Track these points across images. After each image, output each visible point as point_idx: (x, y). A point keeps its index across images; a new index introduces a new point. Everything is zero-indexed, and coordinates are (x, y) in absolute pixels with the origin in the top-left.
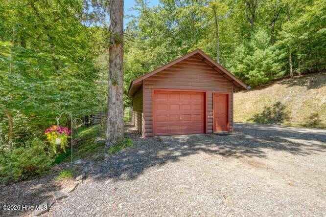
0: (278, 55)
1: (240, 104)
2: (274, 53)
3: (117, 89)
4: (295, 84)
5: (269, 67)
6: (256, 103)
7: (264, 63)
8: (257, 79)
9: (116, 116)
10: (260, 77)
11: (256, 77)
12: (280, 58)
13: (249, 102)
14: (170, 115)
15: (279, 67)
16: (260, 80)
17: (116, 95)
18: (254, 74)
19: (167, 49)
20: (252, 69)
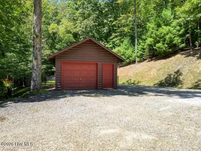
0: (179, 31)
1: (148, 71)
2: (176, 29)
3: (37, 62)
4: (190, 55)
5: (171, 40)
6: (159, 70)
7: (167, 37)
8: (162, 50)
9: (37, 77)
10: (165, 49)
11: (162, 49)
12: (180, 33)
13: (154, 70)
14: (74, 77)
15: (179, 41)
16: (165, 51)
17: (37, 65)
18: (160, 45)
19: (94, 22)
20: (159, 42)
